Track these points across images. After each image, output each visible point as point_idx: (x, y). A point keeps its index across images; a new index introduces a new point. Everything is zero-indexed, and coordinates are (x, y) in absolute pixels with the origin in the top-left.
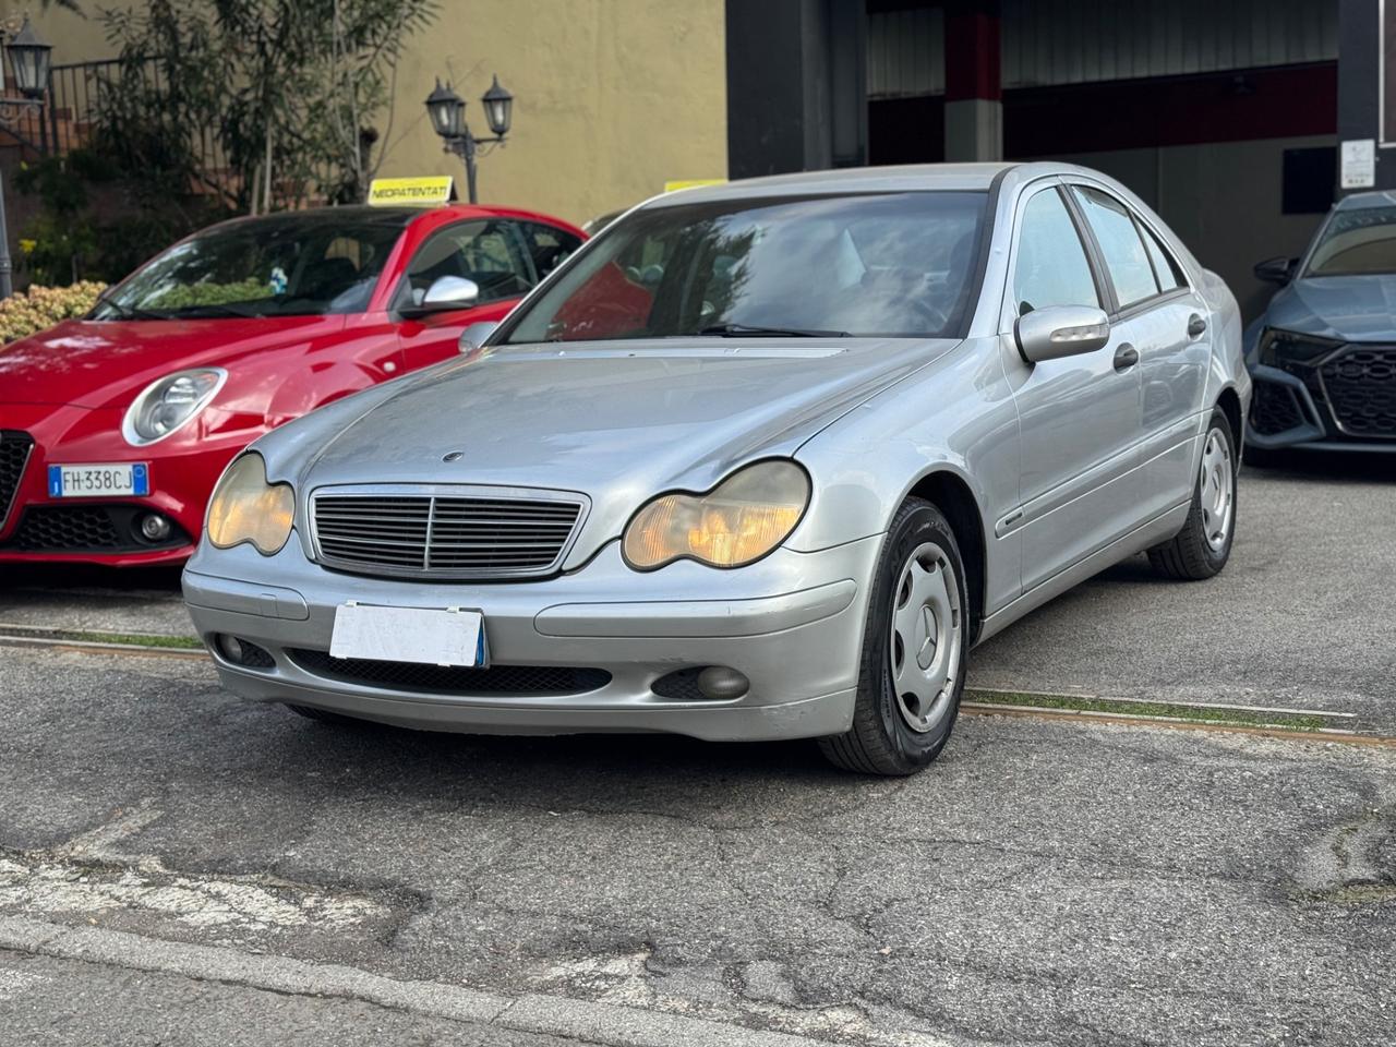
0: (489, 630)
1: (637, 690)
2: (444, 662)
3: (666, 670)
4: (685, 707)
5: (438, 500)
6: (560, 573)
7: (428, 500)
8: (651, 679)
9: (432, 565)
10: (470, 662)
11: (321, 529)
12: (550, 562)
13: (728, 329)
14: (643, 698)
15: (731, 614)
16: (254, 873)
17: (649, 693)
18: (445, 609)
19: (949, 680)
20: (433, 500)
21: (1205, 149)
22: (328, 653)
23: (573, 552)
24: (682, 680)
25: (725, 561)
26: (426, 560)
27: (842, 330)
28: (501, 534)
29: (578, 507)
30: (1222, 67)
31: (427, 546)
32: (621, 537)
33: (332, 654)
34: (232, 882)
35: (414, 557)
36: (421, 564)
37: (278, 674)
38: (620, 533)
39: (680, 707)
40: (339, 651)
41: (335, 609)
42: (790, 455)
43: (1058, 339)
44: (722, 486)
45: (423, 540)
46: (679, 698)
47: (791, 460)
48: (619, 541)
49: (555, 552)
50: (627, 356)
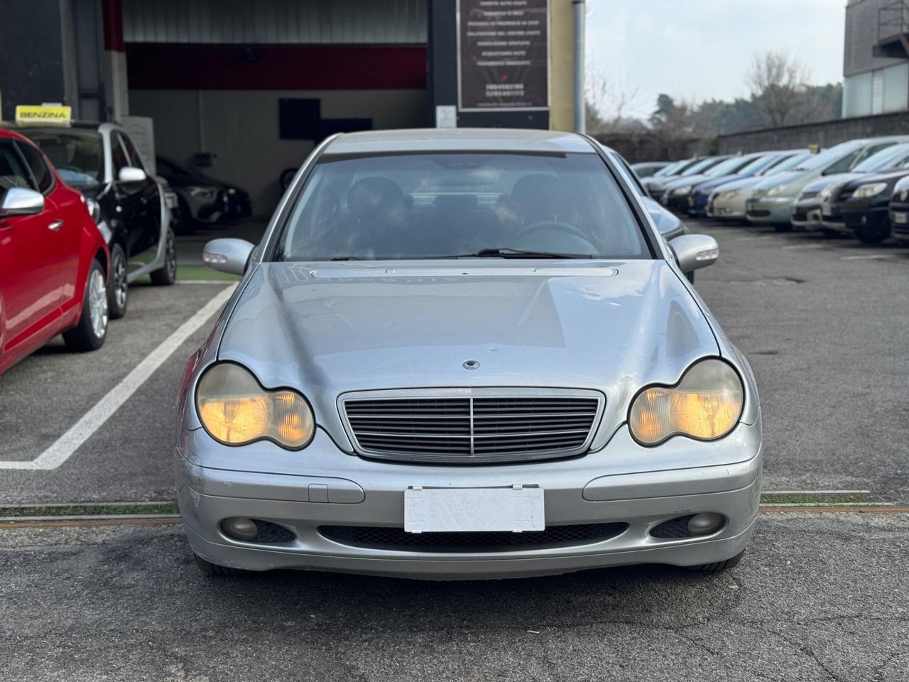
0: (552, 497)
1: (641, 536)
2: (517, 529)
3: (665, 520)
4: (678, 544)
5: (475, 400)
6: (589, 451)
7: (468, 400)
8: (651, 525)
9: (476, 452)
10: (542, 528)
12: (581, 444)
13: (501, 252)
14: (645, 542)
17: (648, 538)
18: (511, 487)
20: (472, 401)
22: (403, 529)
23: (596, 434)
24: (675, 526)
25: (707, 435)
26: (472, 448)
28: (533, 424)
29: (596, 401)
30: (238, 41)
31: (472, 437)
32: (627, 422)
33: (407, 530)
35: (463, 447)
36: (469, 451)
38: (626, 419)
39: (675, 544)
40: (413, 525)
41: (404, 492)
42: (718, 355)
43: (699, 259)
44: (684, 379)
45: (468, 433)
46: (671, 537)
47: (720, 358)
48: (627, 425)
49: (584, 436)
50: (460, 274)
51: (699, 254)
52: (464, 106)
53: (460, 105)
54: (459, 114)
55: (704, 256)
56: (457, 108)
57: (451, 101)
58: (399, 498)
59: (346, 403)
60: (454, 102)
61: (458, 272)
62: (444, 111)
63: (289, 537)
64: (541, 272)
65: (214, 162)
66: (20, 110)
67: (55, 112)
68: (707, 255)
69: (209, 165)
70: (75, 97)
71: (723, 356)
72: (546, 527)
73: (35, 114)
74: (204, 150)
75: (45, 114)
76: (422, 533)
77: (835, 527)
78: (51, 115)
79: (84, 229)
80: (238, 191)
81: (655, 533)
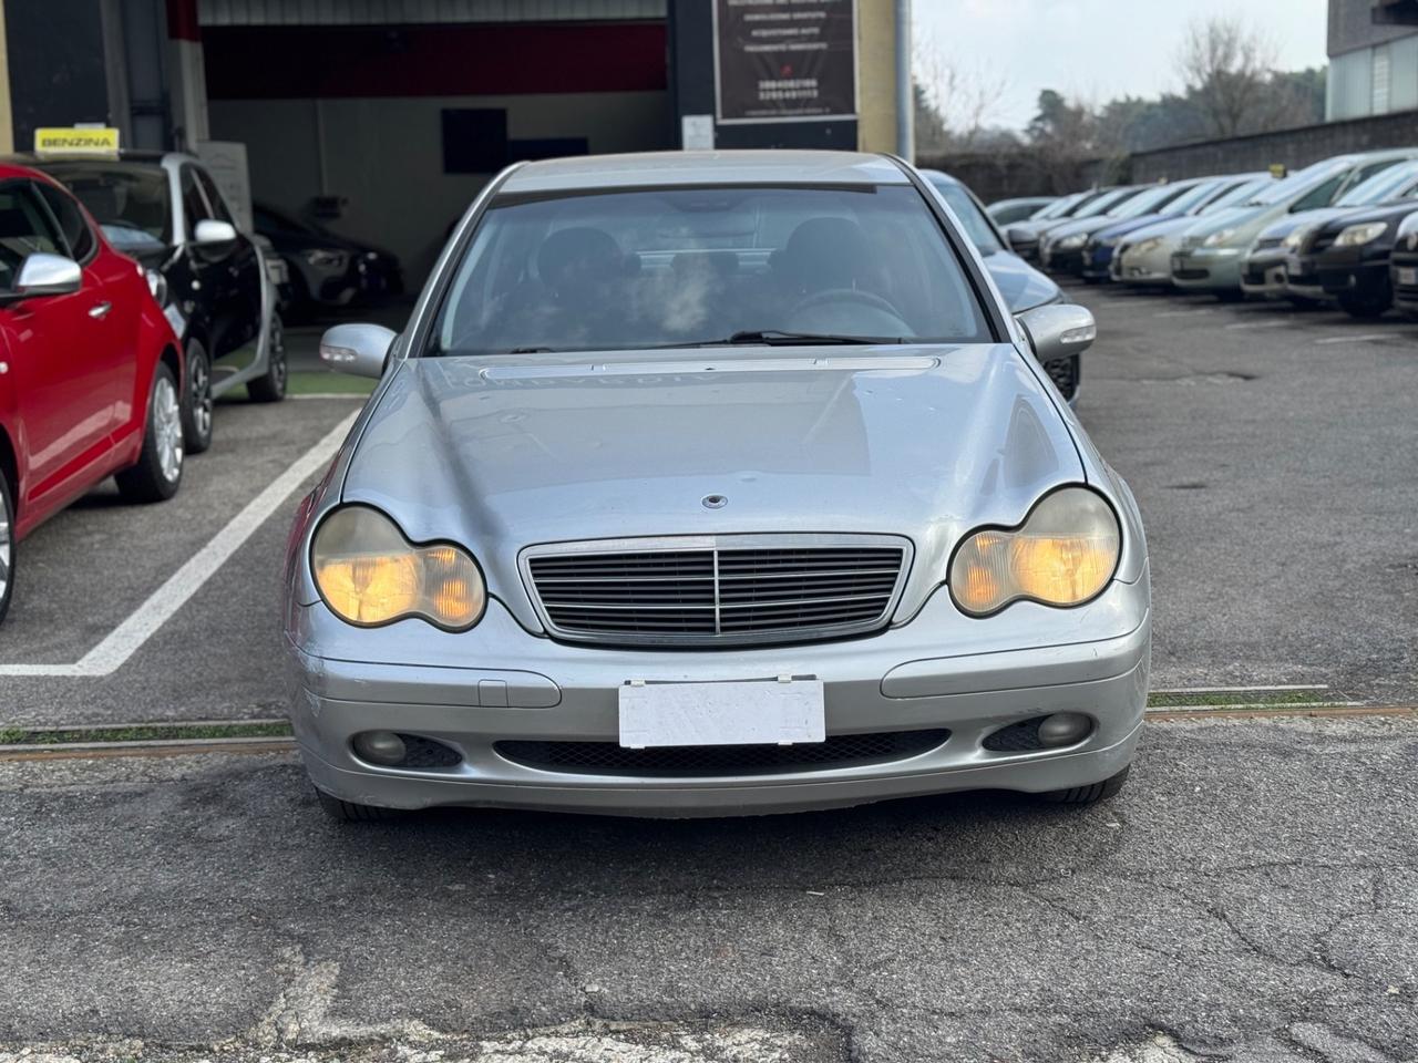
0: (836, 698)
1: (970, 748)
2: (785, 740)
3: (1005, 724)
4: (1025, 760)
5: (721, 553)
6: (889, 625)
7: (710, 554)
8: (985, 732)
9: (723, 629)
10: (820, 738)
11: (544, 595)
12: (878, 615)
14: (976, 757)
16: (573, 1020)
17: (980, 751)
18: (776, 679)
20: (716, 555)
22: (618, 742)
23: (900, 602)
24: (1019, 733)
25: (1064, 599)
26: (718, 624)
28: (806, 587)
29: (900, 551)
30: (375, 20)
31: (717, 607)
32: (947, 582)
33: (623, 744)
34: (557, 1034)
35: (704, 622)
36: (713, 630)
37: (471, 772)
38: (944, 578)
39: (1019, 760)
40: (632, 738)
41: (617, 690)
42: (1083, 480)
43: (1065, 341)
44: (1032, 517)
45: (712, 601)
46: (1014, 750)
47: (1086, 486)
48: (946, 586)
49: (882, 603)
50: (703, 370)
51: (1065, 334)
52: (725, 116)
53: (719, 115)
54: (717, 128)
55: (1072, 337)
56: (715, 120)
57: (705, 108)
58: (611, 697)
59: (532, 561)
60: (709, 110)
61: (700, 367)
62: (694, 124)
63: (452, 760)
64: (823, 365)
65: (344, 211)
66: (41, 134)
67: (95, 137)
68: (1078, 334)
69: (336, 215)
70: (125, 113)
71: (1090, 482)
72: (827, 738)
73: (65, 141)
74: (327, 192)
75: (80, 140)
76: (646, 748)
77: (1273, 738)
78: (89, 142)
79: (144, 316)
80: (383, 256)
81: (990, 744)
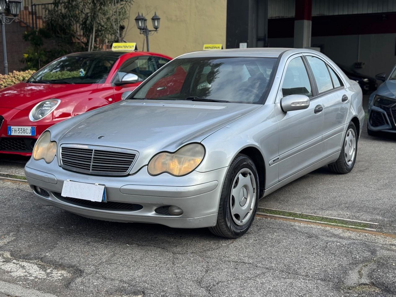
0: (107, 191)
1: (151, 211)
2: (93, 200)
4: (164, 217)
5: (95, 150)
6: (129, 175)
7: (92, 150)
8: (155, 208)
9: (92, 170)
10: (100, 201)
11: (63, 157)
12: (126, 171)
14: (152, 214)
15: (178, 190)
16: (35, 260)
17: (154, 212)
18: (94, 184)
19: (251, 209)
20: (94, 150)
21: (373, 36)
23: (133, 168)
24: (164, 209)
25: (177, 174)
26: (91, 168)
27: (227, 100)
28: (113, 162)
29: (135, 155)
30: (379, 12)
31: (92, 164)
32: (147, 165)
33: (62, 195)
34: (29, 262)
35: (87, 167)
36: (89, 169)
37: (50, 199)
38: (147, 164)
41: (64, 181)
43: (293, 105)
45: (90, 162)
46: (163, 214)
47: (200, 144)
48: (147, 166)
49: (128, 168)
50: (162, 106)
51: (293, 103)
55: (296, 104)
58: (62, 182)
59: (62, 148)
63: (48, 195)
67: (216, 46)
71: (202, 143)
73: (210, 47)
74: (359, 61)
75: (213, 47)
80: (370, 79)
81: (158, 211)
